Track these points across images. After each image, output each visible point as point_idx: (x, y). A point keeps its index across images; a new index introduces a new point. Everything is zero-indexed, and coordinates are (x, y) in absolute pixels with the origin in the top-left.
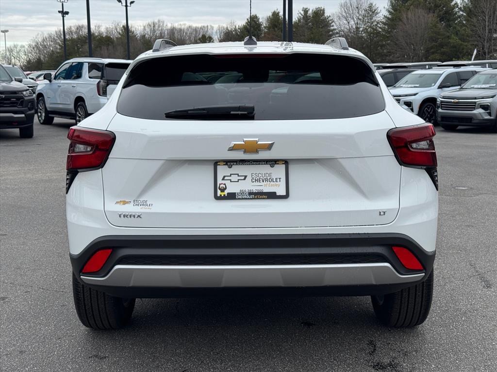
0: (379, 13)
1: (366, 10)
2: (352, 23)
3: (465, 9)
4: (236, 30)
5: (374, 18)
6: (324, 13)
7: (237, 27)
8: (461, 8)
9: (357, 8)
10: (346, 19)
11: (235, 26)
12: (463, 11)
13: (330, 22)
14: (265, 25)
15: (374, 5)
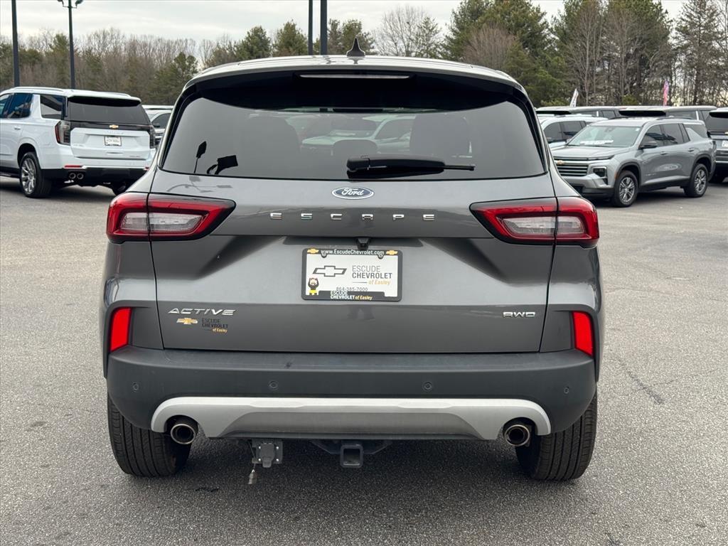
0: (439, 31)
1: (420, 28)
2: (401, 44)
3: (558, 31)
4: (230, 48)
5: (432, 39)
6: (360, 28)
7: (233, 44)
8: (552, 28)
9: (408, 23)
10: (392, 37)
11: (230, 43)
12: (554, 33)
13: (370, 42)
14: (274, 43)
15: (431, 20)
